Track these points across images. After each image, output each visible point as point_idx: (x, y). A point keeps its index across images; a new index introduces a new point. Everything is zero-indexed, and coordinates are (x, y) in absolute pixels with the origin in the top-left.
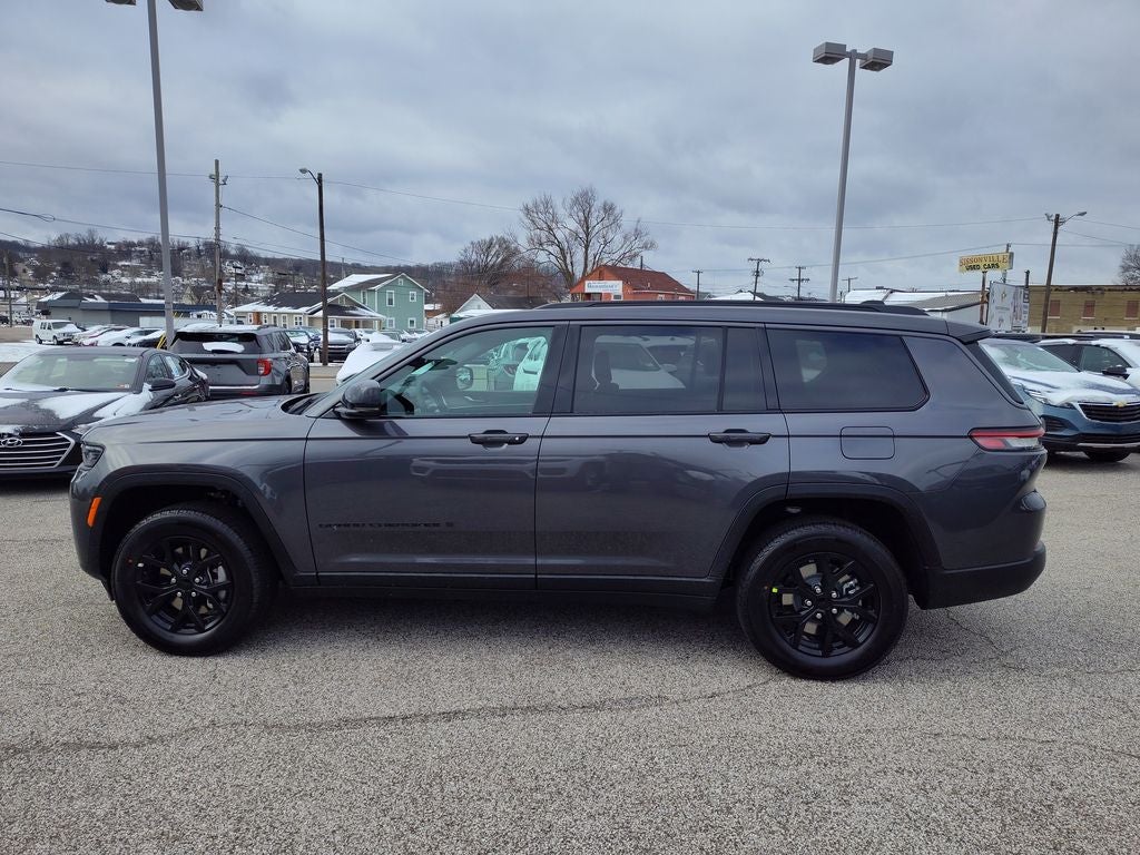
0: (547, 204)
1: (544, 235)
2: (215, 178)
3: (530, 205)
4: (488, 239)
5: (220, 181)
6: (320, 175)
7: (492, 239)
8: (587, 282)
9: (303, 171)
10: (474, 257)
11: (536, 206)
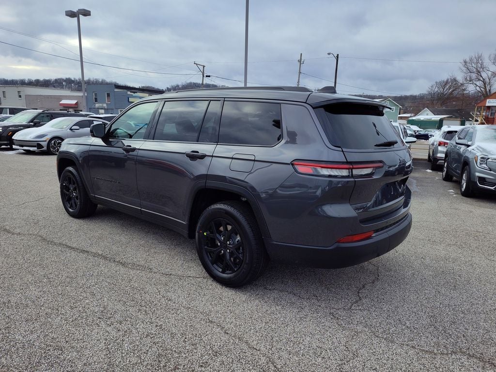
0: (479, 58)
1: (474, 76)
2: (300, 61)
3: (468, 60)
4: (445, 80)
5: (302, 63)
6: (338, 55)
7: (448, 80)
8: (488, 100)
9: (329, 54)
10: (436, 90)
11: (471, 60)
